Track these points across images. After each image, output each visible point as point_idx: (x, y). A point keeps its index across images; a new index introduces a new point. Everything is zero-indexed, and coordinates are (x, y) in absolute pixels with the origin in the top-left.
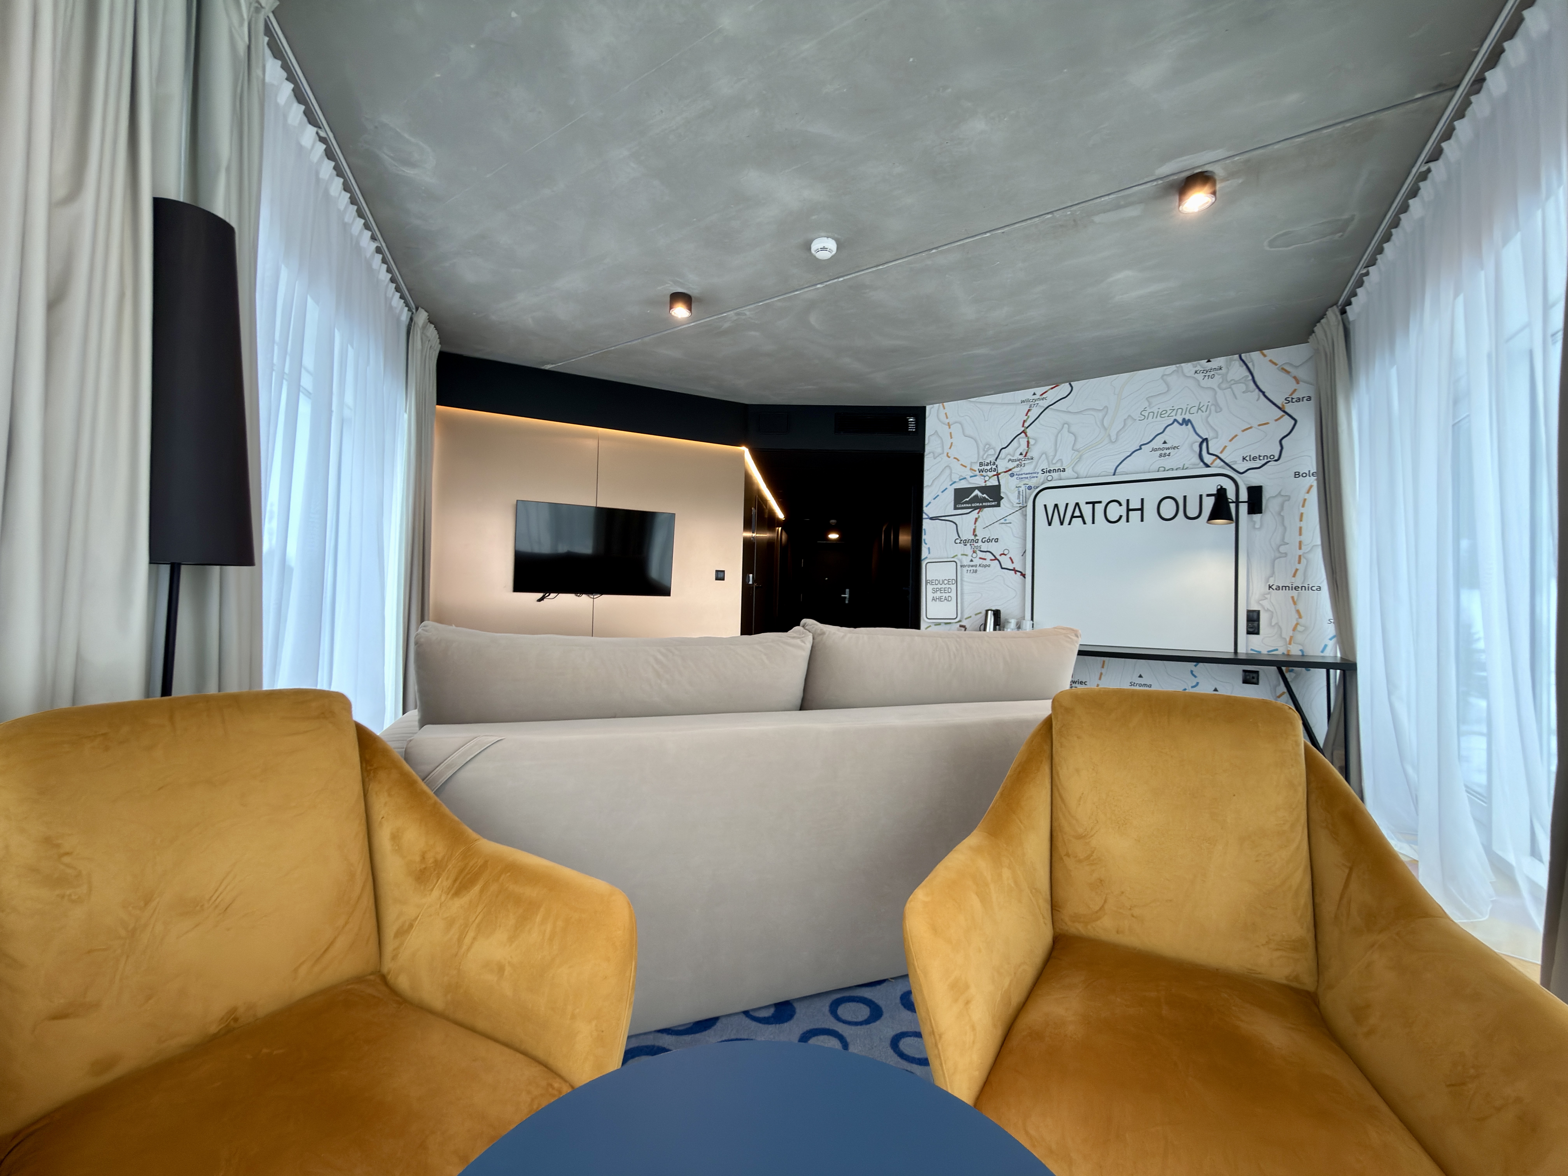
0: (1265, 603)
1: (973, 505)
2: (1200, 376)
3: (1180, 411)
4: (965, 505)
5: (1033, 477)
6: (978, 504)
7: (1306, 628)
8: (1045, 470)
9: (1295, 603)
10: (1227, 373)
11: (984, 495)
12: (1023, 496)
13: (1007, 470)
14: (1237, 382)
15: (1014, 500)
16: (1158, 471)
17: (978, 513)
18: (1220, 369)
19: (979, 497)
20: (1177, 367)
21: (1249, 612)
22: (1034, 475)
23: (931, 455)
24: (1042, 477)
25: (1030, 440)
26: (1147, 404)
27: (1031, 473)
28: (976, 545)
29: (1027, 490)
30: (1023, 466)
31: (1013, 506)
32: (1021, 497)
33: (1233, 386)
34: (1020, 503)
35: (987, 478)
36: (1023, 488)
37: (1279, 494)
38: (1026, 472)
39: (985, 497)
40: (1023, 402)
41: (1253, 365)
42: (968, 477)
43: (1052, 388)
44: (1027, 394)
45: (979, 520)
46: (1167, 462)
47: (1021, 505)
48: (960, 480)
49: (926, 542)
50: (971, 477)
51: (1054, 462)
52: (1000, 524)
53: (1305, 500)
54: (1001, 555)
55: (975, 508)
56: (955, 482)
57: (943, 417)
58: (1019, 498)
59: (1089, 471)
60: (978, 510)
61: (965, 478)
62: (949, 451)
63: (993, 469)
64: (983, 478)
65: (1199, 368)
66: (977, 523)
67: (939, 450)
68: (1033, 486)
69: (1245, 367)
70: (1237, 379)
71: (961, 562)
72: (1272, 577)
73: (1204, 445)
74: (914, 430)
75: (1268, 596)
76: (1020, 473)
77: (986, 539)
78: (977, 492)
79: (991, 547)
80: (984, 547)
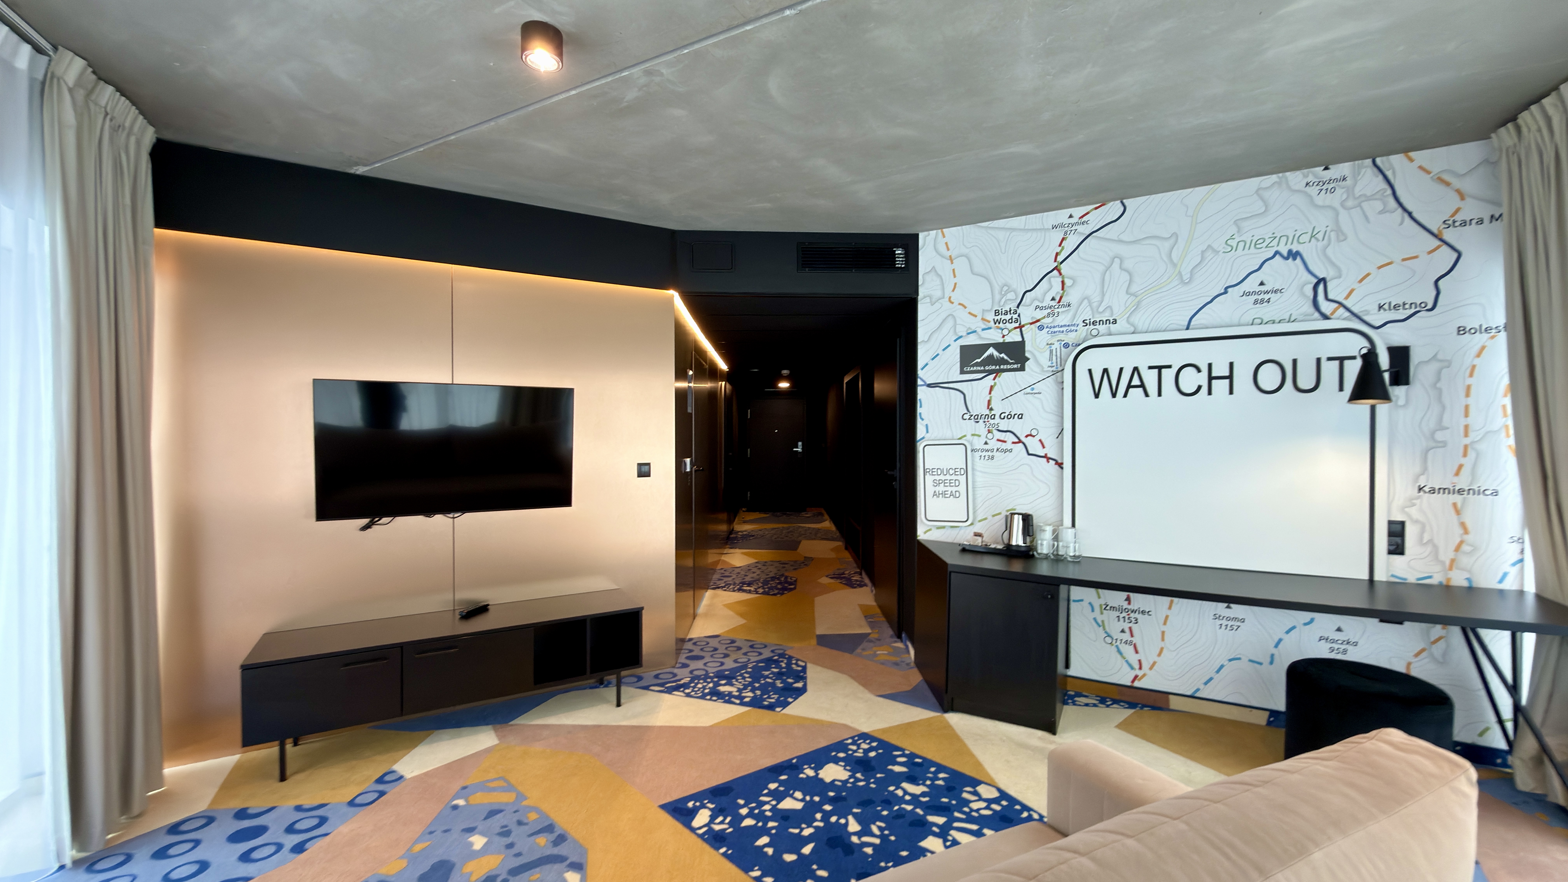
0: (1414, 512)
1: (987, 368)
2: (1313, 191)
3: (1284, 239)
4: (975, 368)
5: (1071, 331)
6: (994, 368)
7: (1475, 549)
8: (1088, 322)
9: (1458, 512)
10: (1355, 185)
11: (1003, 355)
12: (1056, 355)
13: (1035, 320)
14: (1369, 199)
15: (1045, 363)
16: (1252, 324)
17: (994, 379)
18: (1344, 179)
19: (995, 357)
20: (1279, 177)
21: (1390, 523)
22: (1073, 328)
23: (928, 300)
24: (1083, 331)
25: (1066, 280)
26: (1234, 230)
27: (1069, 326)
28: (992, 422)
29: (1063, 349)
30: (1056, 315)
31: (1043, 371)
32: (1054, 358)
33: (1364, 204)
34: (1054, 366)
35: (1005, 332)
36: (1057, 345)
37: (1434, 358)
38: (1060, 324)
39: (1003, 358)
40: (1054, 227)
41: (1394, 173)
42: (979, 330)
43: (1096, 208)
44: (1061, 216)
45: (995, 389)
46: (1265, 312)
47: (1054, 369)
48: (969, 334)
49: (923, 417)
50: (983, 330)
51: (1101, 309)
52: (1025, 394)
53: (1474, 367)
54: (1027, 436)
55: (990, 372)
56: (961, 337)
57: (942, 248)
58: (1051, 359)
59: (1150, 324)
60: (995, 375)
61: (975, 332)
62: (953, 295)
63: (1014, 320)
64: (1000, 331)
65: (1310, 178)
66: (992, 392)
67: (939, 293)
68: (1071, 344)
69: (1381, 177)
70: (1369, 194)
71: (971, 445)
72: (1422, 474)
73: (1321, 288)
74: (903, 266)
75: (1417, 502)
76: (1053, 325)
77: (1006, 415)
78: (991, 351)
79: (1013, 425)
80: (1004, 425)
